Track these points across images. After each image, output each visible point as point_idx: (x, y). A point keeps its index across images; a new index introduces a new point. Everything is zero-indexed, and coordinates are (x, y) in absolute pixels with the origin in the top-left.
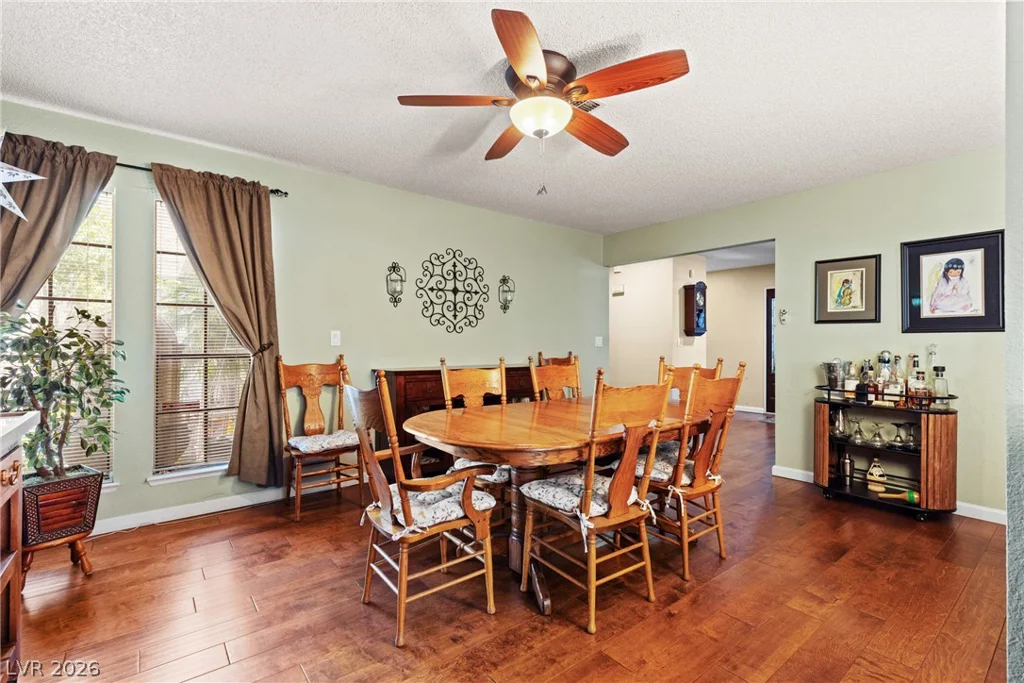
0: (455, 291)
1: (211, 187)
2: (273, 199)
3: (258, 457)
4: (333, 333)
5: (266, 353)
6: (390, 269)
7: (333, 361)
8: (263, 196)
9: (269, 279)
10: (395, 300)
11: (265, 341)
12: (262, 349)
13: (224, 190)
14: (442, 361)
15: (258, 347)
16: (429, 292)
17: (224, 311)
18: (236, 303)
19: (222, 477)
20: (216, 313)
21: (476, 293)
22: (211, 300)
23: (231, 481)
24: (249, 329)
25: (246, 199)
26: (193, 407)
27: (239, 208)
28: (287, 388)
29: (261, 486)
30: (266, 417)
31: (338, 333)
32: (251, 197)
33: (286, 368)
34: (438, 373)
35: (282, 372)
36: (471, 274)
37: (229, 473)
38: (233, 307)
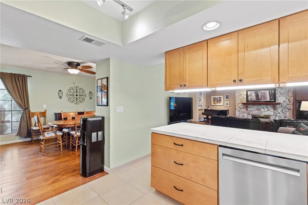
0: (77, 95)
1: (12, 76)
2: (28, 77)
3: (25, 131)
4: (44, 105)
5: (27, 110)
6: (59, 91)
7: (44, 111)
8: (25, 77)
9: (27, 95)
10: (60, 97)
11: (26, 107)
12: (26, 109)
13: (16, 76)
14: (62, 111)
15: (24, 108)
16: (70, 96)
17: (16, 102)
18: (19, 100)
19: (16, 136)
20: (14, 102)
21: (83, 95)
22: (13, 99)
23: (18, 137)
24: (22, 105)
25: (21, 78)
26: (8, 122)
27: (19, 80)
28: (32, 117)
29: (25, 137)
30: (26, 123)
31: (45, 105)
32: (23, 78)
33: (31, 113)
34: (61, 113)
35: (30, 114)
36: (81, 91)
37: (17, 135)
38: (18, 101)
